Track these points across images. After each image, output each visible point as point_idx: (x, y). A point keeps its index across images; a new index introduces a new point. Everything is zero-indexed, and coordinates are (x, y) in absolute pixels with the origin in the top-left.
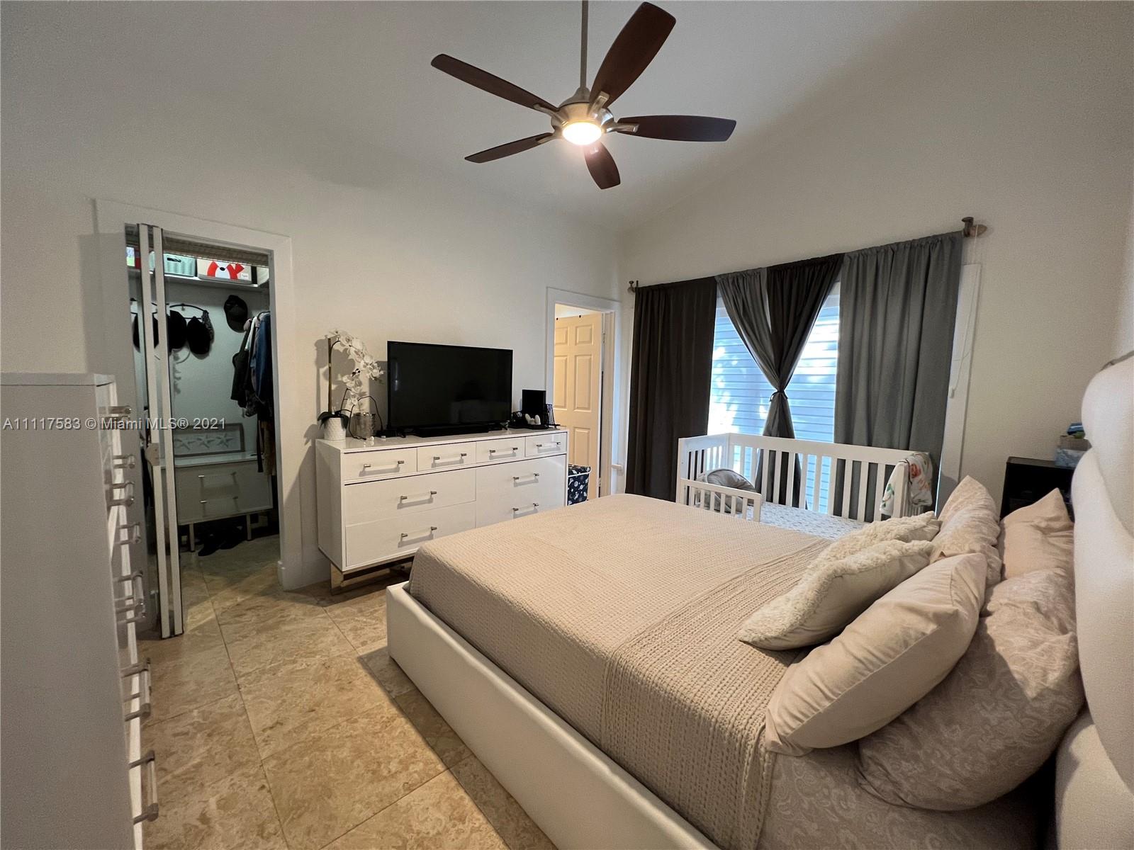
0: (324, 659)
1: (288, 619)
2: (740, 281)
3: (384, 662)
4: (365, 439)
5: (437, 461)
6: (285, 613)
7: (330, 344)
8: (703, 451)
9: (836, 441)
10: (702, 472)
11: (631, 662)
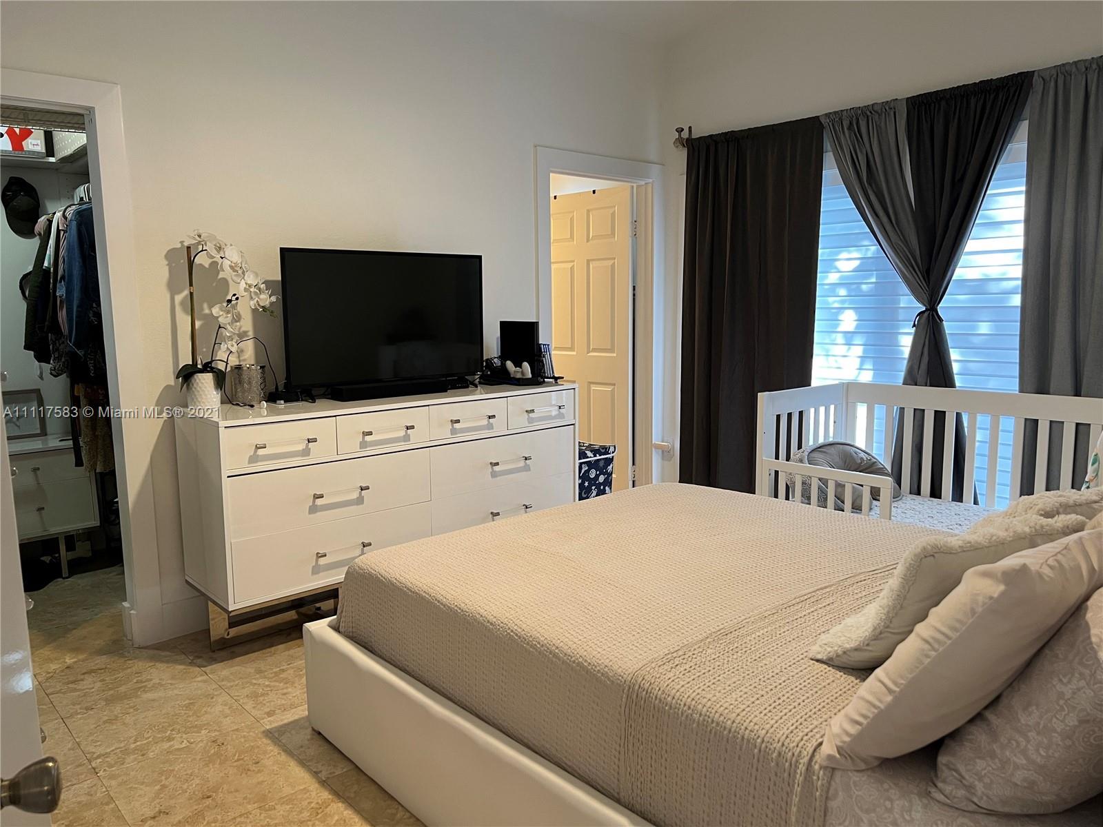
0: (213, 735)
1: (150, 684)
2: (863, 124)
3: (305, 735)
4: (252, 406)
5: (368, 438)
6: (144, 677)
7: (190, 255)
8: (801, 413)
9: (1021, 391)
10: (800, 447)
11: (656, 683)
